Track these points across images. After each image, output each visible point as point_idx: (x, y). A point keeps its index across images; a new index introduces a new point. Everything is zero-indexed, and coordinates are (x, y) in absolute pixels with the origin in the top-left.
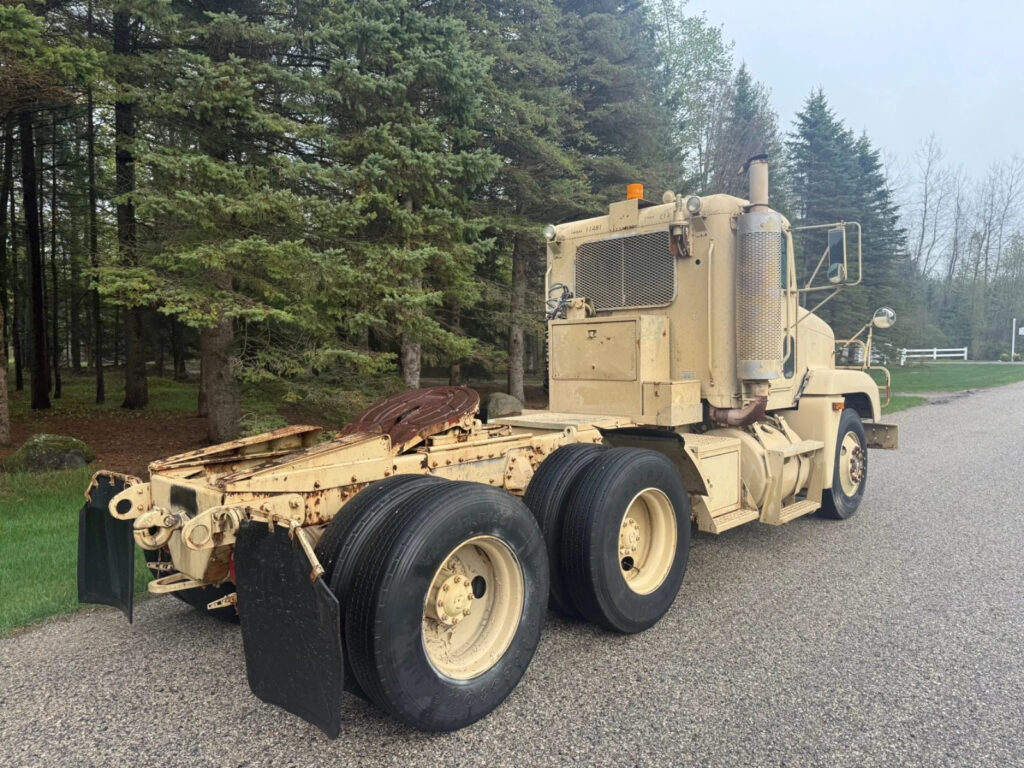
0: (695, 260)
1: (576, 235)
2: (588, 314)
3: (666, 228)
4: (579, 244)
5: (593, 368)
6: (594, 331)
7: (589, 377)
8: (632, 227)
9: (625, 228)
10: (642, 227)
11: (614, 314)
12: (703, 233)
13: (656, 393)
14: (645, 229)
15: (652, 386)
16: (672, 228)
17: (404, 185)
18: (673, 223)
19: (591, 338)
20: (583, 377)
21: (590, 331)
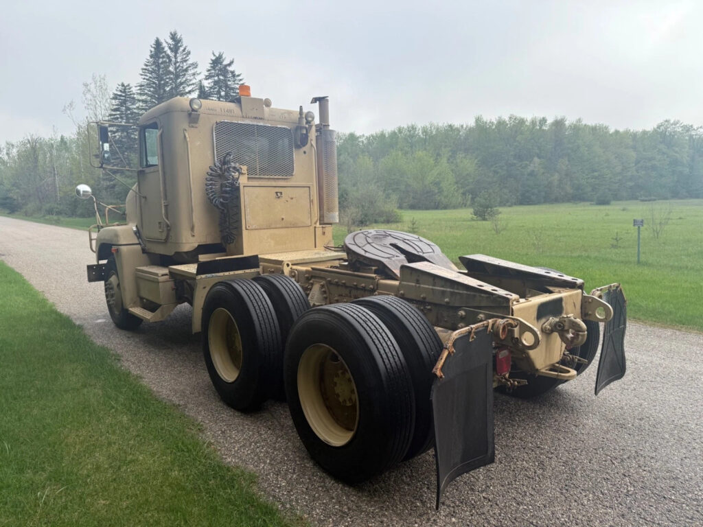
0: (303, 151)
1: (211, 112)
4: (216, 120)
5: (283, 219)
6: (281, 193)
7: (281, 226)
9: (255, 118)
10: (268, 120)
13: (324, 233)
14: (270, 122)
15: (321, 229)
18: (301, 125)
19: (279, 197)
20: (273, 226)
21: (277, 193)
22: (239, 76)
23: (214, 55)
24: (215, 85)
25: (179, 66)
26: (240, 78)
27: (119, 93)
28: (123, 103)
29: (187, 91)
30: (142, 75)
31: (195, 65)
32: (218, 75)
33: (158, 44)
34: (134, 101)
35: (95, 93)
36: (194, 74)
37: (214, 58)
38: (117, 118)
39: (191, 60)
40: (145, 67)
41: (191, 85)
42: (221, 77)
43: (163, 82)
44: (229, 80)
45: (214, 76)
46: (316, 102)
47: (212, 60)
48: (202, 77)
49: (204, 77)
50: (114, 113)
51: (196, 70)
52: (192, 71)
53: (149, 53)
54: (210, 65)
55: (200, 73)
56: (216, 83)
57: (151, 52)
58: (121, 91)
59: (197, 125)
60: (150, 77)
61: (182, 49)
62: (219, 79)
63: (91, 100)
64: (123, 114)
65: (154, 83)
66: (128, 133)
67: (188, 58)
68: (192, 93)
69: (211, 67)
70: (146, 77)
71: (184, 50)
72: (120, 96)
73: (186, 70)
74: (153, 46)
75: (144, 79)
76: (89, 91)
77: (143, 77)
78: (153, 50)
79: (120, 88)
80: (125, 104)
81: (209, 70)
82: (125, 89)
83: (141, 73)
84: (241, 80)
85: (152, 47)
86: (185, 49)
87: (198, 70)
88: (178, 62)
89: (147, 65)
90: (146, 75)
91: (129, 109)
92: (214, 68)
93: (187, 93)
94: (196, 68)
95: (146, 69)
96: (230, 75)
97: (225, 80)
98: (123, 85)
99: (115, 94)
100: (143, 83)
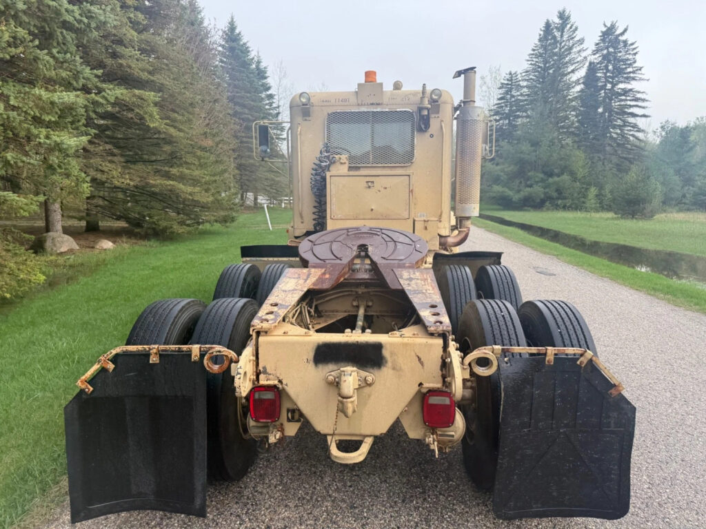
0: (430, 134)
1: (325, 104)
2: (350, 168)
3: (415, 109)
4: (331, 110)
5: (372, 210)
6: (373, 182)
7: (369, 217)
8: (378, 104)
9: (372, 104)
10: (387, 105)
11: (361, 169)
12: (437, 116)
13: (426, 228)
14: (389, 107)
15: (423, 222)
16: (420, 109)
17: (35, 26)
18: (421, 106)
19: (369, 187)
20: (362, 217)
21: (368, 182)
22: (632, 44)
23: (605, 26)
24: (603, 59)
25: (565, 45)
26: (633, 47)
27: (506, 82)
28: (509, 91)
29: (569, 70)
30: (528, 61)
31: (581, 41)
32: (607, 48)
33: (548, 25)
34: (519, 87)
35: (490, 85)
36: (579, 51)
37: (604, 29)
38: (502, 107)
39: (578, 37)
40: (532, 52)
41: (575, 63)
42: (611, 50)
43: (547, 65)
44: (620, 52)
45: (602, 50)
46: (459, 76)
47: (602, 32)
48: (589, 52)
49: (590, 53)
50: (500, 102)
51: (581, 47)
52: (578, 49)
53: (538, 37)
54: (599, 38)
55: (587, 49)
56: (604, 57)
57: (540, 35)
58: (508, 80)
59: (310, 118)
60: (537, 62)
61: (569, 26)
62: (608, 51)
63: (486, 92)
64: (507, 102)
65: (539, 67)
66: (509, 120)
67: (575, 35)
68: (576, 72)
69: (601, 40)
70: (533, 63)
71: (571, 28)
72: (507, 84)
73: (570, 48)
74: (543, 29)
75: (531, 64)
76: (485, 83)
77: (530, 63)
78: (542, 33)
79: (508, 77)
80: (511, 92)
81: (597, 44)
82: (512, 77)
83: (528, 58)
84: (634, 49)
85: (541, 30)
86: (572, 25)
87: (584, 46)
88: (564, 41)
89: (534, 50)
90: (533, 61)
91: (513, 96)
92: (603, 40)
93: (569, 73)
94: (581, 44)
95: (533, 54)
96: (622, 44)
97: (615, 53)
98: (510, 74)
99: (502, 84)
100: (528, 69)
